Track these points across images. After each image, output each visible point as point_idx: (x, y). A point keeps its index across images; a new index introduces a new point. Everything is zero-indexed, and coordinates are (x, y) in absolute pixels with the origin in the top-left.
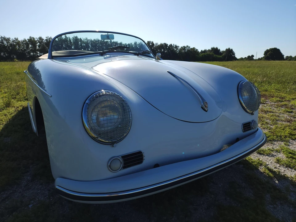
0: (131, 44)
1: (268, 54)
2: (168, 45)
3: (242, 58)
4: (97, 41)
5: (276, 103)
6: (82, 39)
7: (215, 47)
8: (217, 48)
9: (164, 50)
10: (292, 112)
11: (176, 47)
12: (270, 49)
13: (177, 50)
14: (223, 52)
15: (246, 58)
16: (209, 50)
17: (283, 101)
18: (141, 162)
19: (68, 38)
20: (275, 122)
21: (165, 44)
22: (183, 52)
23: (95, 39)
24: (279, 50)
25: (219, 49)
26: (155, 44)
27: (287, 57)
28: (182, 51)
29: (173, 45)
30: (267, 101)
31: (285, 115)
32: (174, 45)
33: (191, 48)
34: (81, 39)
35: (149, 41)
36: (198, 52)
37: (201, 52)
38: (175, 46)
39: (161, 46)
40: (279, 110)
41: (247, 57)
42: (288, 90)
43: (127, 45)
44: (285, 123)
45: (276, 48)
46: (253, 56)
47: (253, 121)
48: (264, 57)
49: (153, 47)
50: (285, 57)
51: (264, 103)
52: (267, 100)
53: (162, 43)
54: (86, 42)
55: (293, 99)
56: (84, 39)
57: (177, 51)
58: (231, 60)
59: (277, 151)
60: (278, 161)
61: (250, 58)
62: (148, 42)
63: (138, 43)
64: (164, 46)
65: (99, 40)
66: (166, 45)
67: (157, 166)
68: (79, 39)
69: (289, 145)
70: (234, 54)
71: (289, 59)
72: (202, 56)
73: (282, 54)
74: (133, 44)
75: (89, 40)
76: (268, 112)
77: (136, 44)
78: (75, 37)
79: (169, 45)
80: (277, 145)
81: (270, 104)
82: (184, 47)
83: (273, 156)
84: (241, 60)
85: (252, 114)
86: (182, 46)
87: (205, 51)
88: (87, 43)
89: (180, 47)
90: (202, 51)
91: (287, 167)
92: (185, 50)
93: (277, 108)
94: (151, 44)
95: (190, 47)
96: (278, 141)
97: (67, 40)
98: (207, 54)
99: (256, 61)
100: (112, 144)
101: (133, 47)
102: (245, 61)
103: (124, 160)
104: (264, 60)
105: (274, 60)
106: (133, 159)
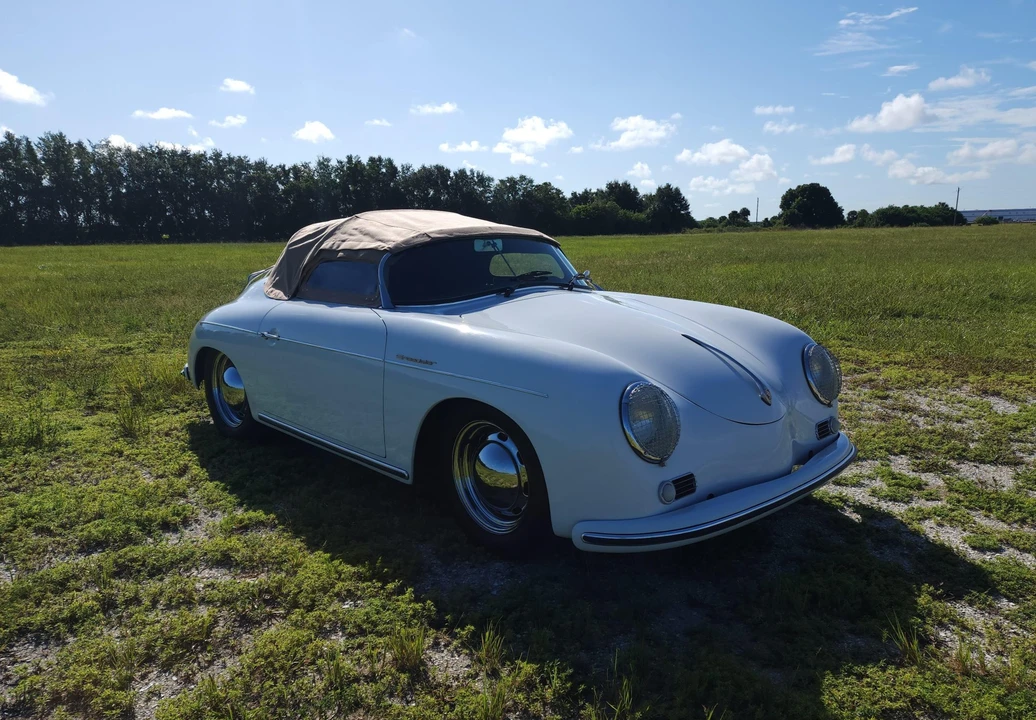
0: (306, 166)
1: (794, 204)
2: (452, 174)
3: (711, 218)
4: (152, 155)
6: (86, 144)
7: (621, 182)
8: (626, 186)
9: (437, 192)
10: (886, 397)
11: (483, 180)
12: (799, 187)
13: (485, 192)
14: (650, 198)
15: (723, 218)
16: (600, 193)
17: (865, 370)
18: (693, 491)
19: (19, 141)
21: (439, 168)
22: (509, 197)
23: (147, 146)
24: (825, 191)
25: (636, 189)
26: (400, 169)
27: (852, 213)
28: (506, 197)
29: (468, 173)
31: (875, 406)
32: (472, 171)
33: (535, 183)
34: (80, 144)
35: (376, 157)
36: (564, 198)
37: (571, 200)
38: (478, 176)
39: (422, 177)
40: (859, 395)
41: (727, 216)
42: (871, 337)
43: (286, 173)
45: (818, 185)
46: (746, 212)
47: (831, 417)
48: (780, 216)
49: (392, 181)
50: (845, 214)
53: (427, 166)
54: (104, 158)
56: (94, 147)
57: (488, 195)
58: (678, 230)
59: (869, 478)
60: (874, 493)
61: (739, 219)
62: (372, 160)
63: (334, 163)
64: (437, 178)
65: (165, 152)
66: (442, 172)
67: (711, 496)
68: (70, 145)
69: (888, 465)
70: (686, 207)
71: (857, 221)
72: (578, 213)
73: (836, 204)
74: (313, 166)
75: (120, 150)
77: (328, 166)
78: (54, 138)
79: (455, 174)
80: (867, 468)
82: (511, 180)
83: (864, 486)
84: (709, 226)
85: (829, 405)
86: (505, 179)
87: (586, 197)
88: (111, 163)
89: (497, 182)
90: (574, 194)
91: (890, 500)
92: (517, 193)
93: (854, 389)
94: (384, 170)
95: (531, 181)
96: (868, 459)
97: (16, 151)
98: (594, 209)
99: (757, 230)
100: (661, 463)
101: (312, 178)
102: (721, 231)
103: (676, 487)
104: (782, 229)
105: (814, 227)
106: (685, 485)
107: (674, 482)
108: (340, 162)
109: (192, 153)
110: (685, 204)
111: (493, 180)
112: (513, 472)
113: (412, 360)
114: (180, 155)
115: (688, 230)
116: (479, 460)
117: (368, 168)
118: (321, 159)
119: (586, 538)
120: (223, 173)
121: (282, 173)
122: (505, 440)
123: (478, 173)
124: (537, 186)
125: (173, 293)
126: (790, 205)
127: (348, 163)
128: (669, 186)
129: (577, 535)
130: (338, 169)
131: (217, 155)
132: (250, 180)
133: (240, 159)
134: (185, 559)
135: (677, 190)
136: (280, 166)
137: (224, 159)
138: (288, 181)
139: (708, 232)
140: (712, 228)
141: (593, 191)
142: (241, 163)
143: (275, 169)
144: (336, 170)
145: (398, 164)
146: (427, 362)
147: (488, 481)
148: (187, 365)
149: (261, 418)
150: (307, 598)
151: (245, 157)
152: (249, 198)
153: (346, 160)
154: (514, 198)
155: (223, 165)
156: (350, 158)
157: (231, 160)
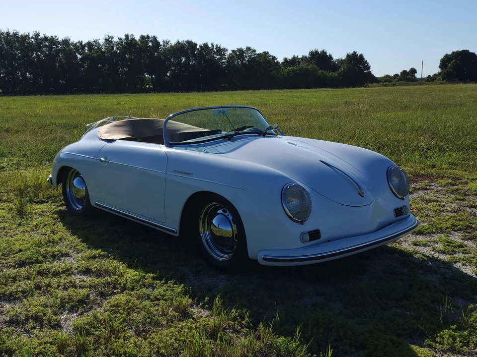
0: (96, 42)
1: (450, 65)
2: (198, 47)
3: (387, 75)
5: (445, 188)
7: (320, 51)
8: (324, 53)
9: (188, 59)
10: (463, 200)
11: (220, 51)
12: (453, 52)
13: (221, 58)
14: (341, 62)
15: (397, 75)
16: (304, 59)
17: (458, 183)
18: (319, 238)
20: (438, 212)
22: (238, 63)
25: (331, 56)
26: (161, 43)
28: (236, 62)
29: (210, 46)
30: (432, 186)
31: (454, 205)
32: (213, 45)
33: (257, 52)
35: (145, 35)
36: (277, 62)
37: (283, 63)
38: (217, 48)
39: (177, 49)
40: (447, 198)
41: (399, 74)
43: (83, 47)
44: (451, 214)
45: (468, 51)
46: (413, 71)
47: (404, 206)
48: (440, 74)
49: (156, 51)
51: (428, 188)
52: (432, 184)
53: (181, 41)
55: (473, 179)
57: (223, 61)
58: (361, 84)
59: (434, 242)
60: (434, 249)
61: (408, 76)
62: (142, 37)
63: (116, 40)
64: (188, 49)
66: (191, 45)
67: (329, 241)
70: (368, 68)
72: (288, 73)
74: (102, 42)
76: (431, 201)
77: (111, 42)
79: (201, 47)
80: (436, 237)
81: (436, 190)
82: (240, 50)
83: (429, 246)
84: (386, 81)
86: (236, 49)
87: (294, 61)
89: (230, 52)
90: (285, 59)
91: (442, 253)
92: (244, 59)
93: (445, 195)
94: (150, 44)
95: (254, 51)
96: (438, 233)
98: (299, 69)
99: (421, 84)
100: (302, 223)
101: (101, 50)
102: (394, 85)
103: (310, 235)
104: (441, 83)
105: (465, 82)
106: (315, 235)
107: (308, 233)
108: (120, 39)
109: (20, 34)
110: (367, 66)
111: (227, 50)
112: (230, 229)
113: (180, 172)
114: (12, 36)
115: (370, 84)
116: (213, 224)
117: (139, 43)
118: (107, 37)
119: (264, 259)
120: (40, 47)
121: (80, 47)
122: (226, 212)
123: (217, 46)
124: (258, 54)
125: (17, 132)
126: (447, 66)
127: (125, 39)
128: (355, 53)
129: (260, 257)
130: (119, 43)
131: (37, 35)
132: (58, 51)
133: (52, 38)
134: (68, 270)
135: (361, 56)
136: (79, 42)
137: (41, 38)
138: (84, 52)
139: (386, 86)
140: (387, 83)
141: (299, 57)
142: (53, 41)
143: (76, 44)
144: (117, 45)
145: (160, 40)
146: (188, 174)
147: (218, 234)
148: (50, 176)
149: (96, 204)
150: (130, 285)
151: (56, 37)
152: (57, 65)
153: (124, 37)
154: (242, 62)
155: (41, 42)
156: (127, 36)
157: (46, 39)
